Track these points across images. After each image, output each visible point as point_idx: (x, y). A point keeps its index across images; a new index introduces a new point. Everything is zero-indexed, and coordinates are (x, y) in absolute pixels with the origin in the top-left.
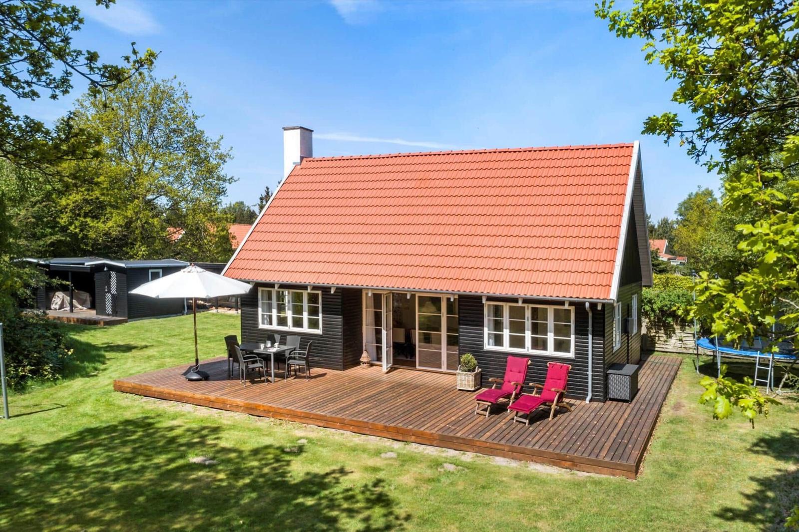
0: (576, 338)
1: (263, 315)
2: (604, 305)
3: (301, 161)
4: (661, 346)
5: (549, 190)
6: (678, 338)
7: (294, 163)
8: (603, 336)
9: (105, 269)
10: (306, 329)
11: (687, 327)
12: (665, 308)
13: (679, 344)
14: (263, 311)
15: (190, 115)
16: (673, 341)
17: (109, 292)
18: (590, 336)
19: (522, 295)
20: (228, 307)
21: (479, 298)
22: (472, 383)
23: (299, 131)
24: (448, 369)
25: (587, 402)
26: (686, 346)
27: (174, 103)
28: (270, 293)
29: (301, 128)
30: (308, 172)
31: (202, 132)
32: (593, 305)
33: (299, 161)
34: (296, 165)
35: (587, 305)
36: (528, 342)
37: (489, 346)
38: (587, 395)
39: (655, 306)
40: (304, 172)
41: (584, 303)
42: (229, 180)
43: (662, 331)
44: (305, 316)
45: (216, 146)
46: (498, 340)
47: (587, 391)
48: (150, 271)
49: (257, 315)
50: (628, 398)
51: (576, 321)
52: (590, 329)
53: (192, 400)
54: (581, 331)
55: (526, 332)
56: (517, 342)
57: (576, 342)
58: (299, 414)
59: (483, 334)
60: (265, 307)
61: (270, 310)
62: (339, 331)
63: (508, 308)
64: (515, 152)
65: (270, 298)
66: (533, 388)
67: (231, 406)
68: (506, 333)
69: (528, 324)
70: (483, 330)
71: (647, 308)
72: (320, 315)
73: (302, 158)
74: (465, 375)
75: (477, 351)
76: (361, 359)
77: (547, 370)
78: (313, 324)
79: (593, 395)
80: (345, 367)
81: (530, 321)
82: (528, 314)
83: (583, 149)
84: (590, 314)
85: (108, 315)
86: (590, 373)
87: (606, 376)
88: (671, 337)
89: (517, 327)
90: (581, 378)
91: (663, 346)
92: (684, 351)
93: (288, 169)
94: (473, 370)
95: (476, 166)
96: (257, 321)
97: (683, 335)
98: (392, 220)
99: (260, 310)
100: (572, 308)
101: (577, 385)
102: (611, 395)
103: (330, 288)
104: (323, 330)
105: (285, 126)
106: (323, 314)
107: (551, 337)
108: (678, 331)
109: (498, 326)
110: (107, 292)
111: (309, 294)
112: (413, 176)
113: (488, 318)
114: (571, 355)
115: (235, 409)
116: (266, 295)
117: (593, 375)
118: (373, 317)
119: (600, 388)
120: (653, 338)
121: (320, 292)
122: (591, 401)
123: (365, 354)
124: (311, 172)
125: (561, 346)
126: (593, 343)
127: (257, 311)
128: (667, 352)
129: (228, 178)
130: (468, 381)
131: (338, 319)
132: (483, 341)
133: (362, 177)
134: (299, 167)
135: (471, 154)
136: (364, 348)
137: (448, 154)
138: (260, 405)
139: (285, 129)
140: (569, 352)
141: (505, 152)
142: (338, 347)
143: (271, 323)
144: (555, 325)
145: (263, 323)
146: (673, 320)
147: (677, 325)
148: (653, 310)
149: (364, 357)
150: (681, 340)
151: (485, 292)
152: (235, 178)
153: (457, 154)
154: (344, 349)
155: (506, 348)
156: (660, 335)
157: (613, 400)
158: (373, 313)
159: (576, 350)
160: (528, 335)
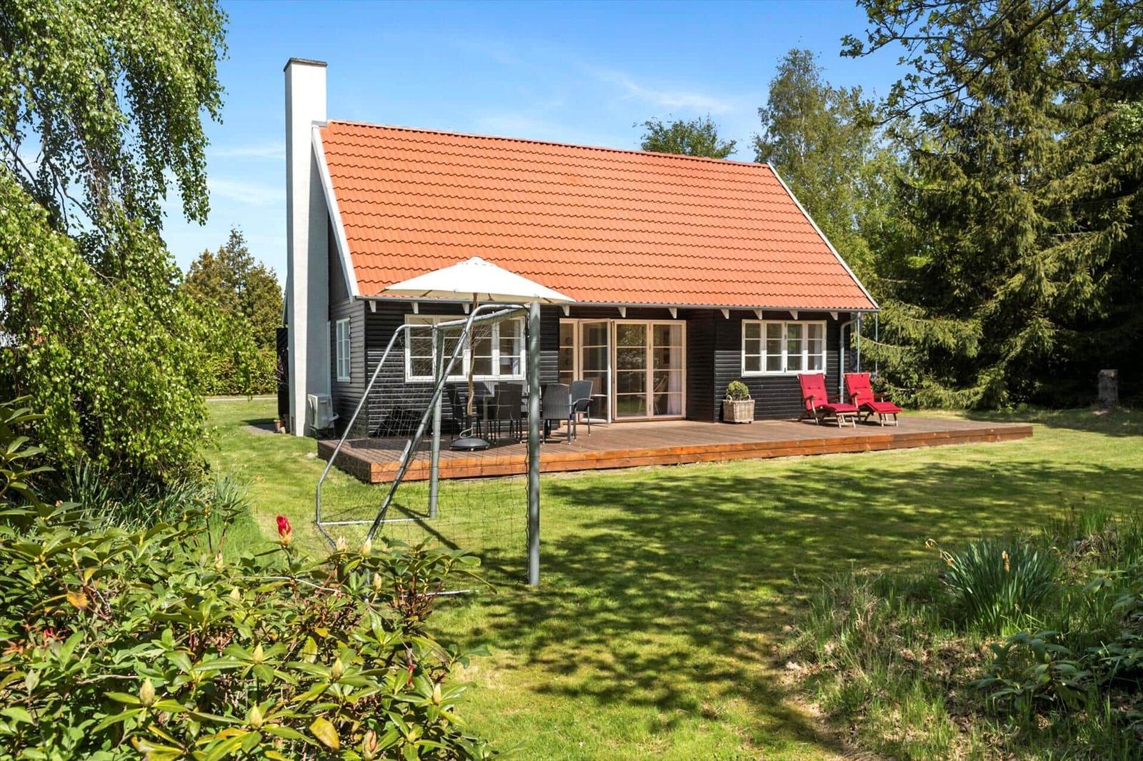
0: (827, 354)
10: (498, 376)
18: (842, 350)
23: (323, 70)
30: (352, 140)
37: (745, 371)
40: (344, 139)
44: (497, 356)
51: (827, 336)
52: (842, 342)
54: (831, 346)
55: (783, 351)
57: (827, 358)
59: (740, 358)
62: (553, 373)
63: (766, 326)
70: (740, 354)
72: (523, 352)
75: (735, 378)
81: (787, 340)
82: (785, 331)
84: (843, 327)
86: (842, 387)
96: (404, 371)
99: (407, 351)
100: (824, 323)
104: (527, 375)
106: (526, 350)
107: (805, 355)
113: (745, 339)
114: (823, 372)
121: (521, 318)
124: (360, 140)
126: (844, 357)
127: (403, 355)
131: (552, 357)
132: (740, 367)
134: (328, 131)
140: (820, 368)
144: (809, 341)
155: (764, 371)
159: (827, 366)
160: (764, 355)
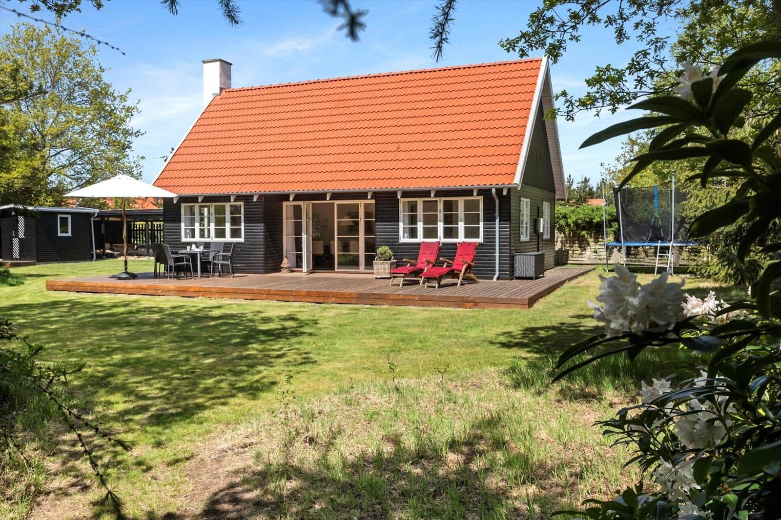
0: (484, 225)
1: (186, 229)
2: (509, 190)
3: (220, 92)
4: (576, 259)
5: (462, 102)
6: (593, 250)
7: (213, 94)
8: (510, 220)
9: (13, 213)
10: (228, 239)
11: (600, 240)
12: (580, 221)
13: (593, 256)
14: (186, 226)
15: (97, 68)
16: (588, 252)
17: (17, 236)
18: (497, 221)
19: (434, 187)
20: (137, 255)
21: (394, 193)
22: (388, 271)
23: (218, 63)
24: (365, 269)
25: (495, 280)
26: (601, 257)
27: (80, 56)
28: (192, 208)
29: (220, 60)
30: (227, 101)
31: (108, 86)
32: (499, 191)
33: (218, 91)
34: (216, 95)
35: (494, 191)
36: (441, 232)
37: (404, 239)
38: (495, 274)
39: (569, 221)
40: (223, 101)
41: (490, 190)
42: (136, 133)
43: (577, 245)
44: (228, 227)
45: (123, 98)
46: (413, 233)
47: (495, 271)
48: (59, 216)
49: (180, 229)
50: (533, 275)
51: (484, 210)
52: (497, 214)
53: (124, 290)
54: (489, 218)
55: (439, 223)
56: (430, 233)
57: (484, 228)
58: (228, 291)
59: (398, 228)
60: (188, 222)
61: (193, 224)
62: (261, 238)
63: (422, 203)
64: (430, 72)
65: (193, 213)
66: (443, 262)
67: (163, 290)
68: (420, 226)
69: (441, 215)
70: (398, 225)
71: (562, 222)
72: (243, 224)
73: (221, 89)
74: (381, 264)
75: (393, 243)
76: (282, 266)
77: (456, 249)
78: (235, 233)
79: (500, 274)
80: (267, 271)
81: (442, 213)
82: (440, 206)
83: (494, 65)
84: (497, 201)
85: (17, 259)
86: (497, 254)
87: (512, 258)
88: (585, 250)
89: (430, 220)
90: (489, 260)
91: (579, 259)
92: (599, 262)
93: (207, 99)
94: (390, 259)
95: (393, 86)
96: (180, 235)
97: (597, 247)
98: (312, 136)
99: (183, 224)
100: (481, 198)
101: (486, 267)
102: (517, 275)
103: (252, 196)
104: (245, 239)
105: (205, 59)
106: (245, 223)
107: (461, 226)
108: (592, 244)
109: (413, 220)
110: (15, 237)
111: (231, 206)
112: (332, 98)
113: (403, 213)
114: (480, 240)
115: (165, 293)
116: (188, 210)
117: (500, 257)
118: (293, 227)
119: (507, 267)
120: (567, 251)
121: (242, 203)
122: (498, 278)
123: (285, 261)
124: (231, 101)
125: (471, 232)
126: (500, 228)
127: (180, 226)
128: (582, 264)
129: (134, 132)
130: (384, 269)
131: (260, 228)
132: (398, 235)
133: (282, 102)
134: (219, 97)
135: (388, 76)
136: (284, 255)
137: (366, 78)
138: (190, 287)
139: (204, 62)
140: (478, 237)
141: (421, 72)
142: (260, 252)
143: (193, 236)
144: (465, 215)
145: (186, 237)
146: (587, 233)
147: (591, 237)
148: (568, 225)
149: (285, 263)
150: (596, 252)
151: (400, 187)
152: (142, 132)
153: (375, 77)
154: (265, 254)
155: (420, 238)
156: (575, 249)
157: (518, 278)
158: (293, 224)
159: (484, 235)
160: (441, 226)
